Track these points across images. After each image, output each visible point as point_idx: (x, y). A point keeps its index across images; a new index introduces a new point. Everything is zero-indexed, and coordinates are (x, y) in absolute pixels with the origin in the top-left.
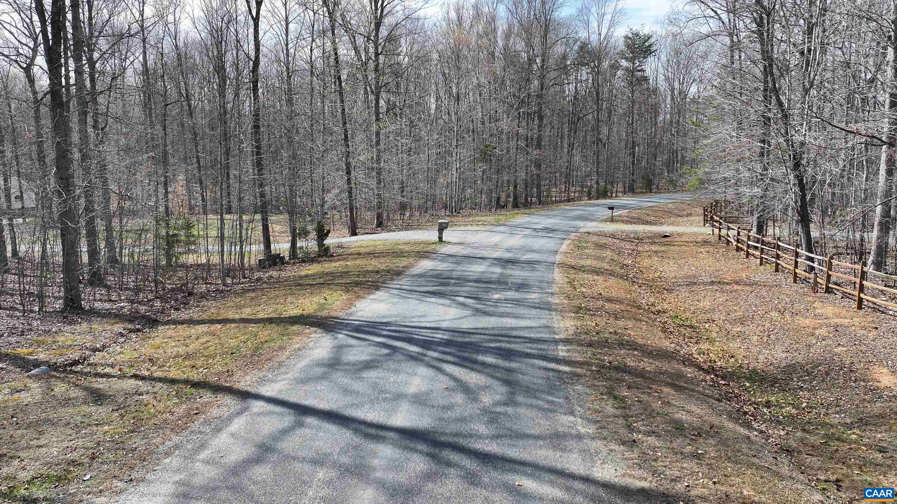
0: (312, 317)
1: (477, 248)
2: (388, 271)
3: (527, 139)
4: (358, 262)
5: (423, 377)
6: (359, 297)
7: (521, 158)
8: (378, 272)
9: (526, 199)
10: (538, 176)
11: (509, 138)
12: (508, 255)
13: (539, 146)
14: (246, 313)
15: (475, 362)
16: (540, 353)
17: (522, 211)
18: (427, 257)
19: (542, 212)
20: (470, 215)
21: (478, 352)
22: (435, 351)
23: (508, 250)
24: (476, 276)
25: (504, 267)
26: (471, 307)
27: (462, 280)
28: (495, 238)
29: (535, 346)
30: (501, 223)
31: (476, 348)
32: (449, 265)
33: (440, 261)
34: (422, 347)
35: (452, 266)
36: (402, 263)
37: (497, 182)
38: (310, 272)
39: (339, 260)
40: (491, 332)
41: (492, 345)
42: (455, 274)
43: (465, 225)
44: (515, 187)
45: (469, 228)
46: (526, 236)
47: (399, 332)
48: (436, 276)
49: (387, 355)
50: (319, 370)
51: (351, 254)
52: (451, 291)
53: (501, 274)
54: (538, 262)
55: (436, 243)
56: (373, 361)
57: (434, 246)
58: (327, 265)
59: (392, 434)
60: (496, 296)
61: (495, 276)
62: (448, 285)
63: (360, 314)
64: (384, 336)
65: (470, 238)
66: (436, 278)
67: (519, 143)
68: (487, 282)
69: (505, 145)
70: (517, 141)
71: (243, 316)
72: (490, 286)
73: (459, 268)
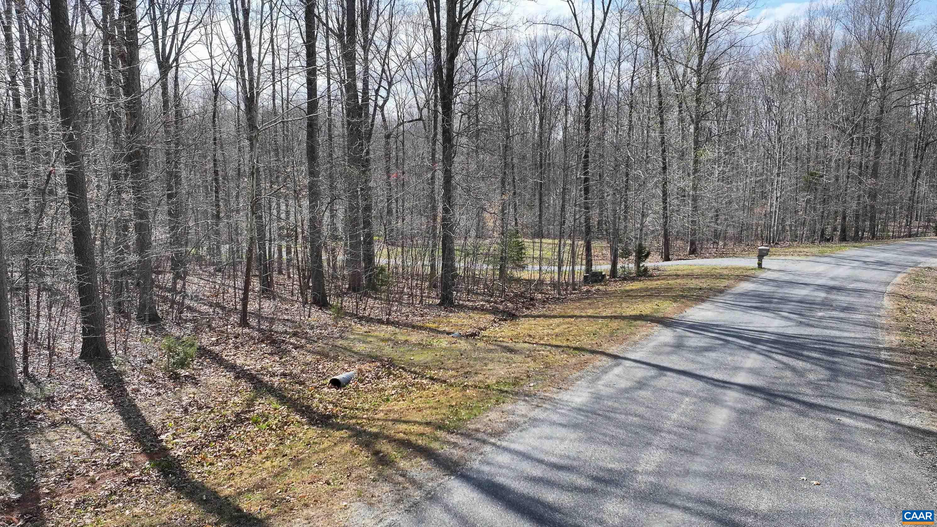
0: (650, 316)
1: (799, 275)
2: (710, 289)
3: (861, 167)
4: (679, 281)
5: (755, 360)
6: (687, 306)
7: (853, 188)
8: (700, 289)
9: (857, 232)
10: (872, 207)
11: (839, 166)
12: (832, 283)
13: (875, 174)
14: (590, 312)
15: (802, 355)
16: (862, 354)
17: (851, 244)
18: (747, 280)
19: (876, 246)
20: (790, 246)
21: (803, 349)
22: (764, 345)
23: (832, 279)
24: (799, 298)
25: (828, 293)
26: (795, 320)
27: (785, 300)
28: (820, 268)
29: (858, 350)
30: (826, 254)
31: (803, 347)
32: (770, 288)
33: (761, 284)
34: (752, 342)
35: (773, 289)
36: (723, 283)
37: (823, 212)
38: (634, 288)
39: (659, 279)
40: (816, 338)
41: (816, 346)
42: (777, 295)
43: (786, 255)
44: (844, 218)
45: (790, 257)
46: (854, 268)
47: (730, 331)
48: (759, 296)
49: (721, 345)
50: (668, 349)
51: (669, 275)
52: (774, 308)
53: (826, 298)
54: (866, 291)
55: (755, 269)
56: (711, 347)
57: (753, 272)
58: (649, 283)
59: (736, 387)
60: (820, 314)
61: (819, 299)
62: (771, 302)
63: (691, 317)
64: (716, 333)
65: (791, 266)
66: (759, 297)
67: (851, 171)
68: (810, 304)
69: (834, 173)
70: (849, 168)
71: (589, 314)
72: (814, 306)
73: (780, 290)
